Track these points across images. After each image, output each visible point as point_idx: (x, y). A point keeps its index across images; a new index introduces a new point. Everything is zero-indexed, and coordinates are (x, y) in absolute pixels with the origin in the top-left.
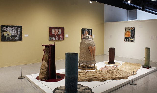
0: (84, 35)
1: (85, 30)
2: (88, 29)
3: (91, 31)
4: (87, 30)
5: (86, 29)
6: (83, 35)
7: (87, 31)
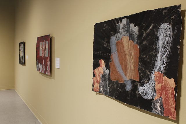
0: (107, 66)
1: (116, 31)
2: (133, 19)
3: (165, 27)
4: (127, 29)
5: (120, 19)
6: (102, 62)
7: (131, 37)
